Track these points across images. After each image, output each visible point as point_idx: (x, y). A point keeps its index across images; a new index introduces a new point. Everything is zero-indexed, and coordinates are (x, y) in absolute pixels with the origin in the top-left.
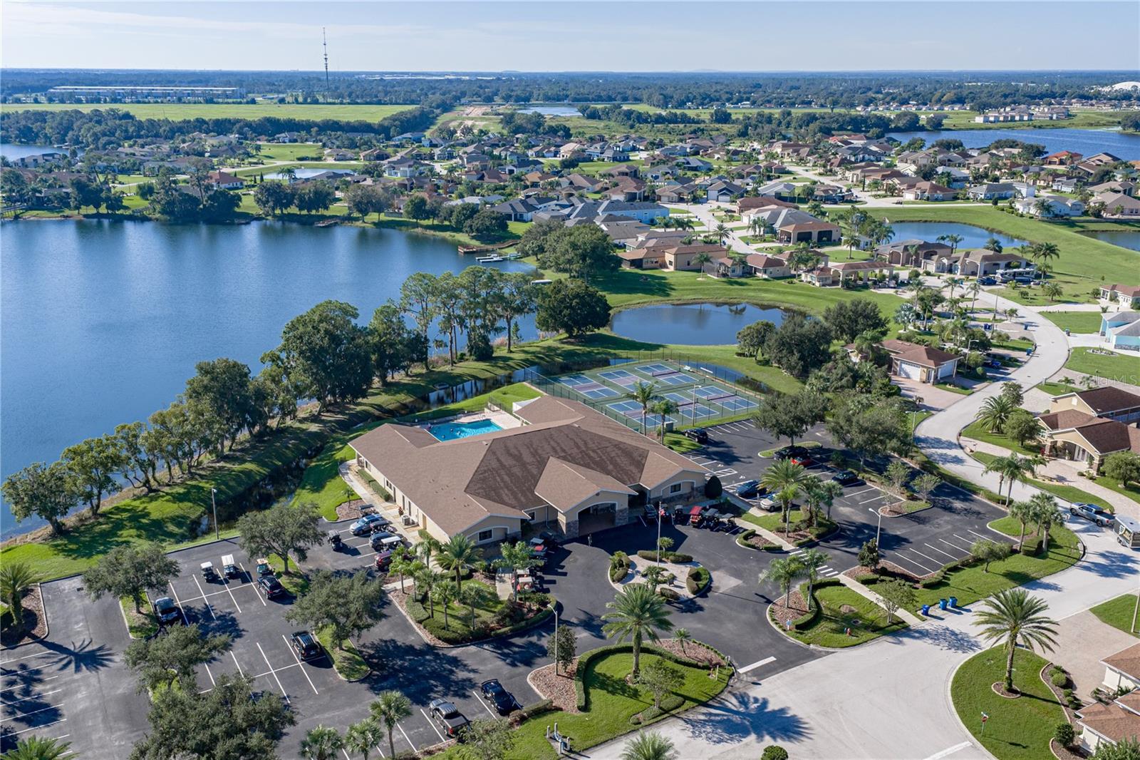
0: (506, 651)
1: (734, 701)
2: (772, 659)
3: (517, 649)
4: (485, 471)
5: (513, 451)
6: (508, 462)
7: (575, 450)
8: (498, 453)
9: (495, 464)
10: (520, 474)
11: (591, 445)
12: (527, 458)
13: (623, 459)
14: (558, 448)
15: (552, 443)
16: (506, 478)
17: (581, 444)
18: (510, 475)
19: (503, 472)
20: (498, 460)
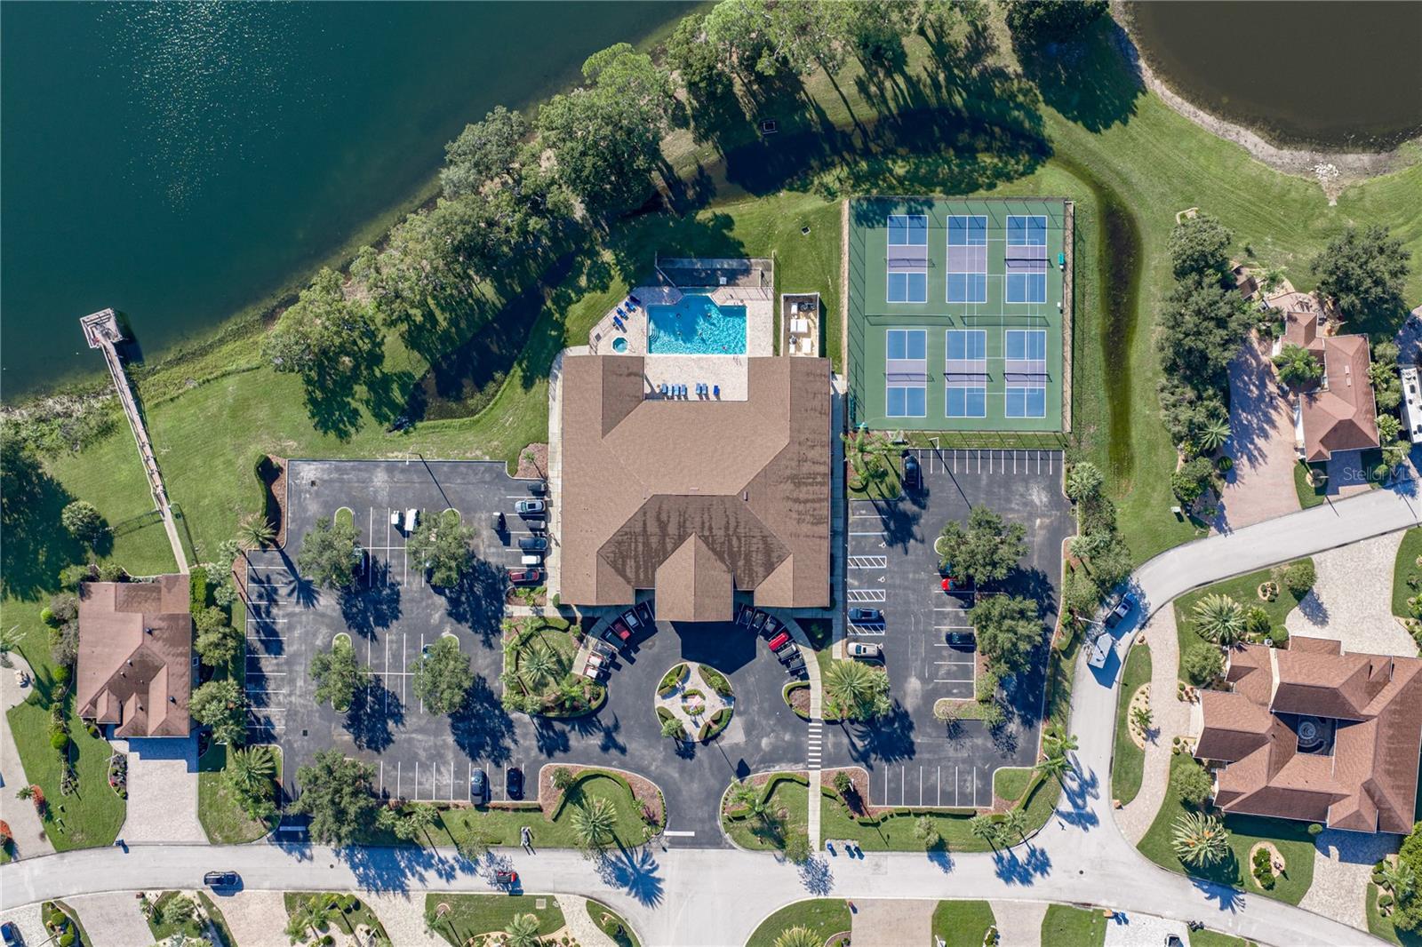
0: (545, 732)
1: (640, 856)
2: (692, 834)
3: (551, 734)
4: (626, 534)
5: (664, 517)
6: (653, 528)
7: (722, 532)
8: (648, 515)
9: (638, 529)
10: (654, 546)
11: (741, 530)
12: (672, 529)
13: (760, 556)
14: (707, 525)
15: (706, 516)
16: (640, 547)
17: (733, 524)
18: (646, 544)
19: (640, 539)
20: (645, 524)
